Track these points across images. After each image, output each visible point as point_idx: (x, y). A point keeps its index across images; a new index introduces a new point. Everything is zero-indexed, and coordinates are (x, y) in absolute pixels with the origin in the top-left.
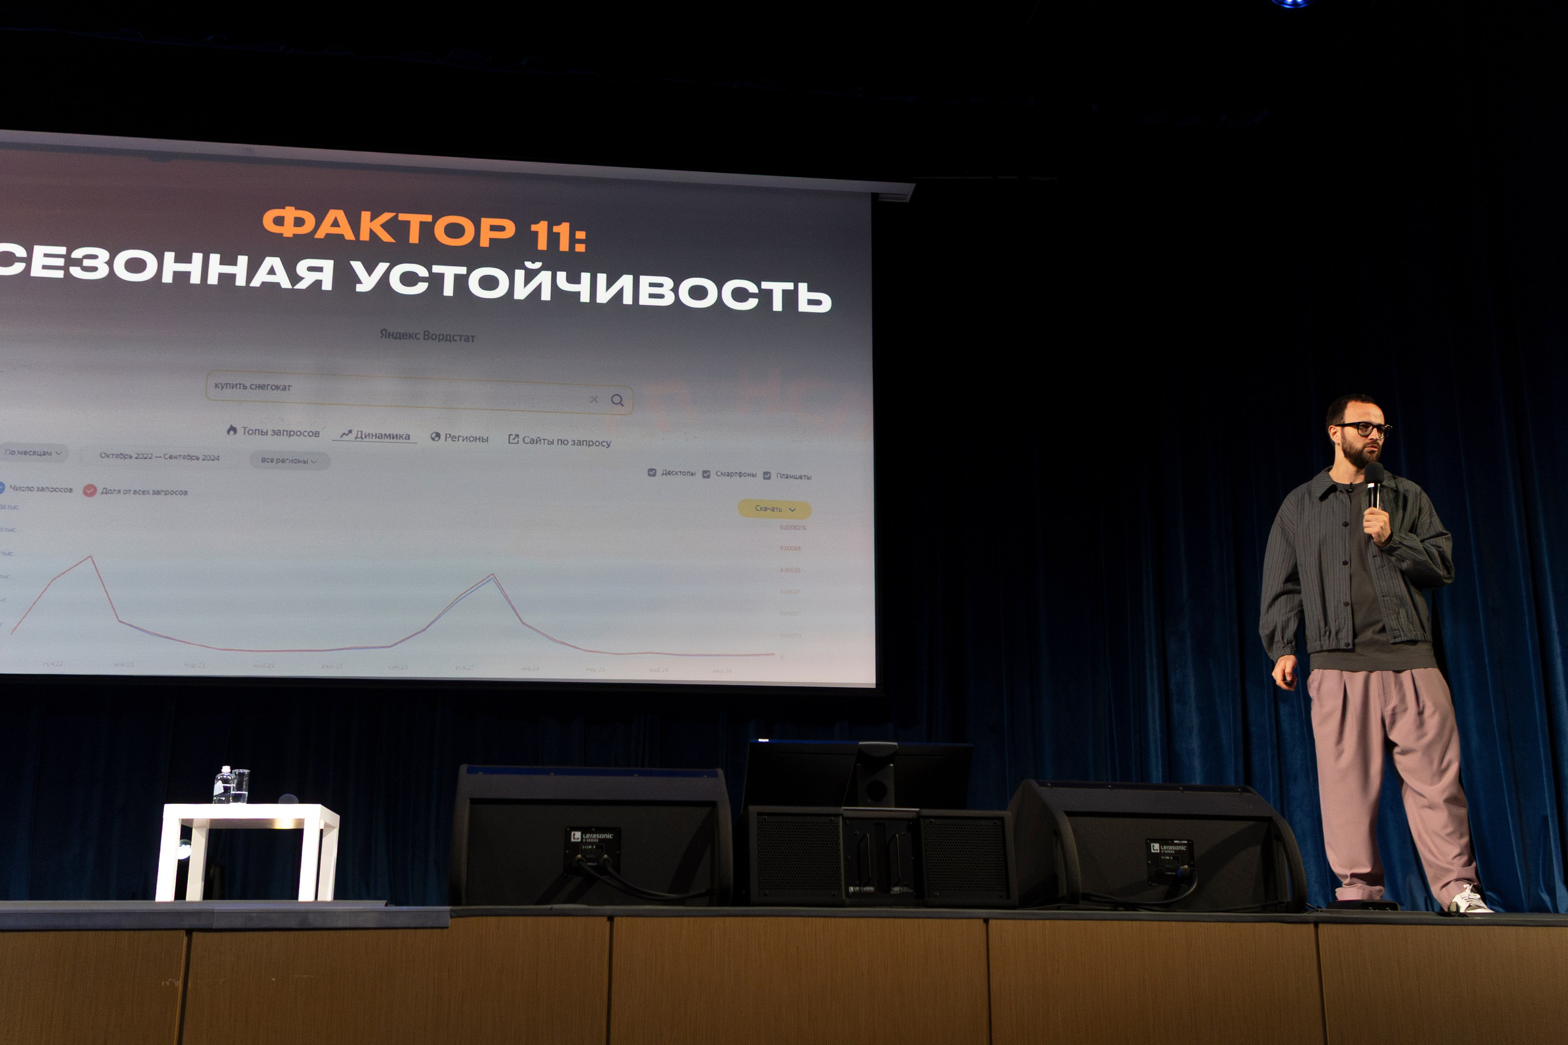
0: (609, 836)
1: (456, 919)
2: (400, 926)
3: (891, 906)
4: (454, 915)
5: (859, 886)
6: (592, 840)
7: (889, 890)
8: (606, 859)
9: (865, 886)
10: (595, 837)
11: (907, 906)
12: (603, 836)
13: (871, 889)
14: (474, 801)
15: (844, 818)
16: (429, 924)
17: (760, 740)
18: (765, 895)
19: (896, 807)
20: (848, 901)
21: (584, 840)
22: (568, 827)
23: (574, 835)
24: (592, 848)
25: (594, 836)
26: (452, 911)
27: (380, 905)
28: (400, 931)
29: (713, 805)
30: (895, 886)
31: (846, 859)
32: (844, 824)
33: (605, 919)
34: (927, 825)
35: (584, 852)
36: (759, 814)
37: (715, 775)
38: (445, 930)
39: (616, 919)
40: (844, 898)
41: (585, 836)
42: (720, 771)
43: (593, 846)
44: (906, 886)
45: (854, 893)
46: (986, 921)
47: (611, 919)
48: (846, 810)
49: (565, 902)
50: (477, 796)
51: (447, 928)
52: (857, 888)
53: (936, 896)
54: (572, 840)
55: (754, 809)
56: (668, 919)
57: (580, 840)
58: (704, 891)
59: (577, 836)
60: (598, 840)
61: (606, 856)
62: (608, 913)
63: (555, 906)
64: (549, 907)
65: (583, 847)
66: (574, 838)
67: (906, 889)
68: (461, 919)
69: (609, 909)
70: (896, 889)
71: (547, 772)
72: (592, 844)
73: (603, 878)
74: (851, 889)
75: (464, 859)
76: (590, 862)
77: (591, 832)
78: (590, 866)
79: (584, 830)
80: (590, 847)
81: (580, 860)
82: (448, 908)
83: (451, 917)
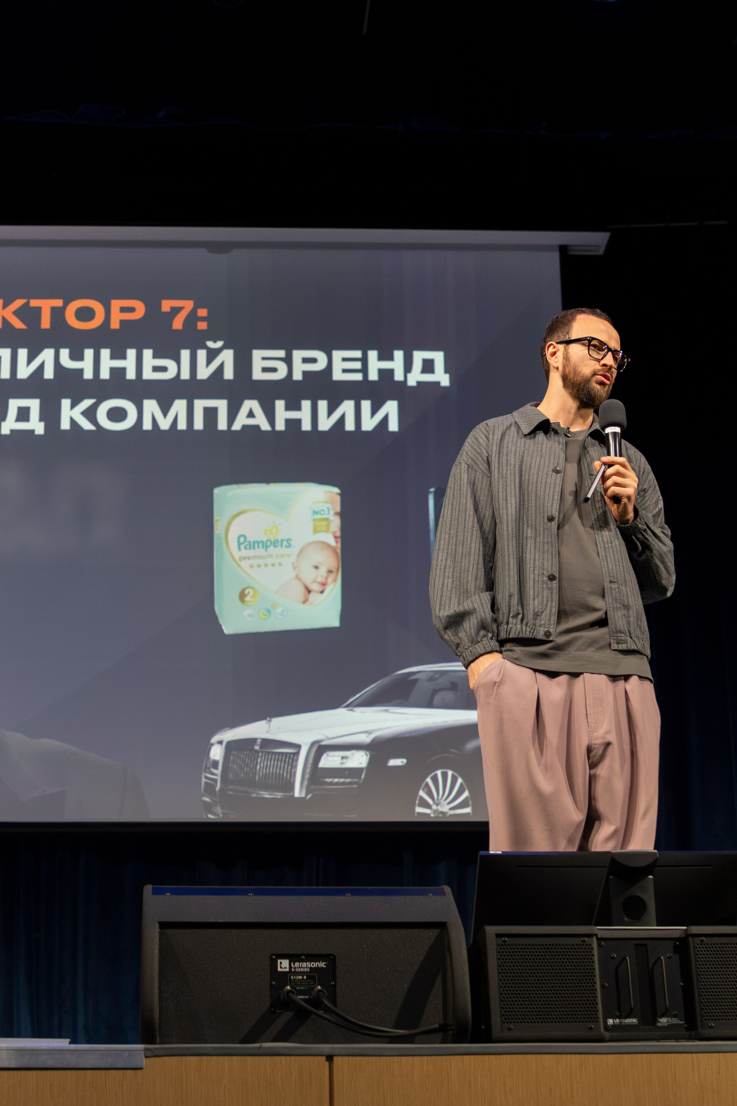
0: (322, 965)
1: (151, 1060)
2: (89, 1067)
3: (658, 1039)
4: (149, 1055)
5: (620, 1017)
6: (302, 970)
7: (654, 1022)
8: (319, 991)
9: (627, 1017)
10: (305, 966)
11: (677, 1039)
12: (315, 965)
13: (634, 1021)
14: (164, 925)
15: (598, 939)
16: (121, 1065)
18: (510, 1029)
19: (658, 926)
20: (607, 1035)
21: (293, 970)
22: (273, 955)
23: (281, 963)
24: (303, 979)
25: (304, 964)
26: (146, 1049)
27: (63, 1043)
28: (89, 1072)
29: (442, 926)
30: (662, 1016)
31: (603, 986)
32: (599, 946)
33: (324, 1058)
34: (698, 944)
35: (291, 983)
36: (498, 936)
37: (443, 893)
38: (139, 1071)
39: (335, 1059)
40: (602, 1030)
41: (294, 965)
42: (447, 889)
43: (303, 976)
44: (675, 1016)
45: (614, 1026)
47: (330, 1058)
48: (601, 930)
49: (274, 1040)
50: (166, 920)
51: (141, 1069)
52: (618, 1020)
53: (711, 1027)
54: (279, 969)
55: (491, 930)
56: (396, 1059)
57: (288, 970)
58: (437, 1026)
59: (284, 965)
60: (309, 970)
61: (319, 987)
62: (327, 1052)
63: (265, 1045)
64: (257, 1045)
65: (292, 978)
66: (281, 968)
67: (675, 1021)
68: (157, 1059)
69: (326, 1048)
70: (664, 1021)
71: (245, 893)
72: (302, 973)
73: (321, 1012)
74: (610, 1021)
75: (156, 991)
76: (300, 995)
77: (301, 961)
78: (301, 999)
79: (293, 958)
80: (300, 977)
81: (289, 992)
82: (142, 1046)
83: (146, 1057)
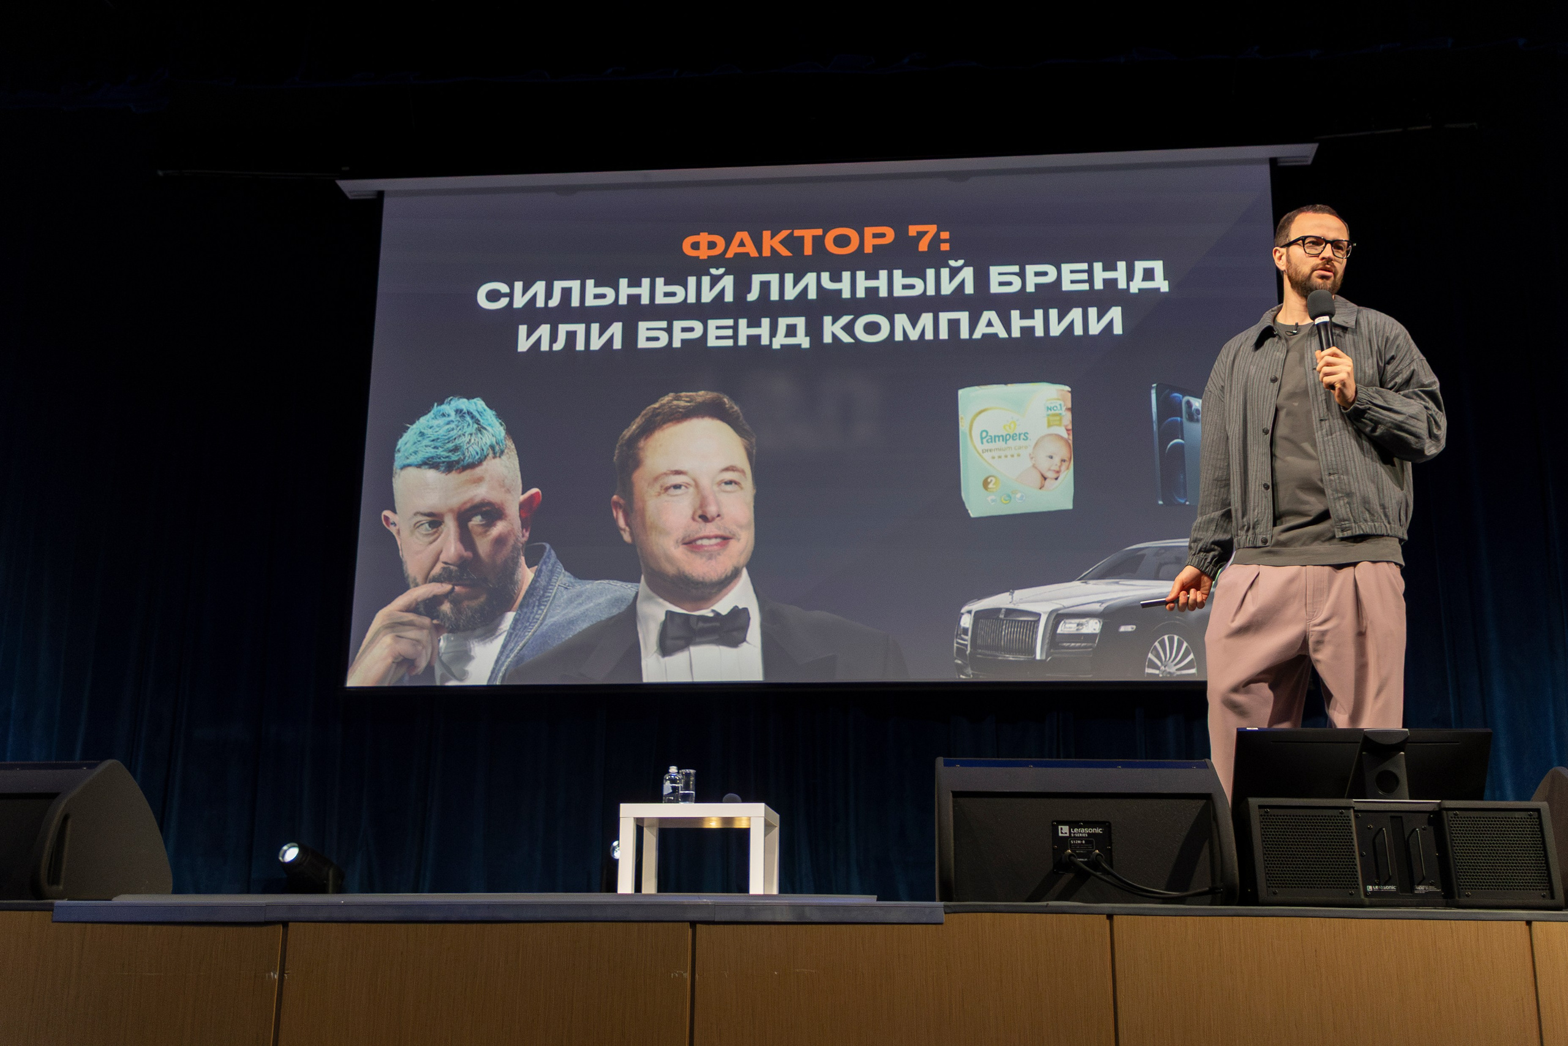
0: (1099, 831)
1: (951, 916)
2: (895, 922)
3: (1418, 906)
4: (948, 911)
5: (1379, 885)
6: (1081, 835)
7: (1412, 889)
8: (1098, 855)
9: (1385, 884)
10: (1084, 832)
11: (1435, 906)
12: (1092, 831)
13: (1393, 888)
14: (956, 795)
15: (1355, 811)
16: (924, 920)
18: (1275, 893)
19: (1410, 799)
20: (1367, 900)
21: (1072, 835)
22: (1054, 821)
23: (1062, 829)
24: (1082, 843)
25: (1083, 830)
26: (945, 906)
27: (871, 900)
28: (896, 926)
29: (1207, 797)
30: (1419, 884)
31: (1361, 855)
32: (1356, 817)
33: (1105, 916)
34: (1452, 817)
35: (1072, 847)
36: (1260, 807)
37: (1205, 766)
38: (940, 926)
39: (1115, 917)
40: (1363, 897)
41: (1073, 830)
43: (1082, 840)
44: (1431, 884)
45: (1373, 892)
46: (1529, 923)
47: (1110, 917)
48: (1357, 803)
49: (1059, 899)
50: (958, 790)
51: (941, 924)
52: (1377, 887)
53: (1468, 896)
54: (1060, 835)
55: (1254, 802)
56: (1171, 918)
57: (1068, 835)
58: (1207, 889)
59: (1064, 830)
60: (1086, 835)
61: (1097, 851)
62: (1107, 911)
63: (1051, 903)
64: (1045, 903)
65: (1072, 841)
66: (1062, 833)
67: (1432, 889)
68: (956, 915)
69: (1106, 906)
70: (1421, 889)
71: (1026, 765)
72: (1081, 838)
73: (1098, 874)
74: (1370, 888)
75: (952, 853)
76: (1081, 858)
77: (1081, 827)
78: (1081, 861)
79: (1073, 824)
80: (1079, 842)
81: (1070, 855)
82: (943, 903)
83: (946, 913)
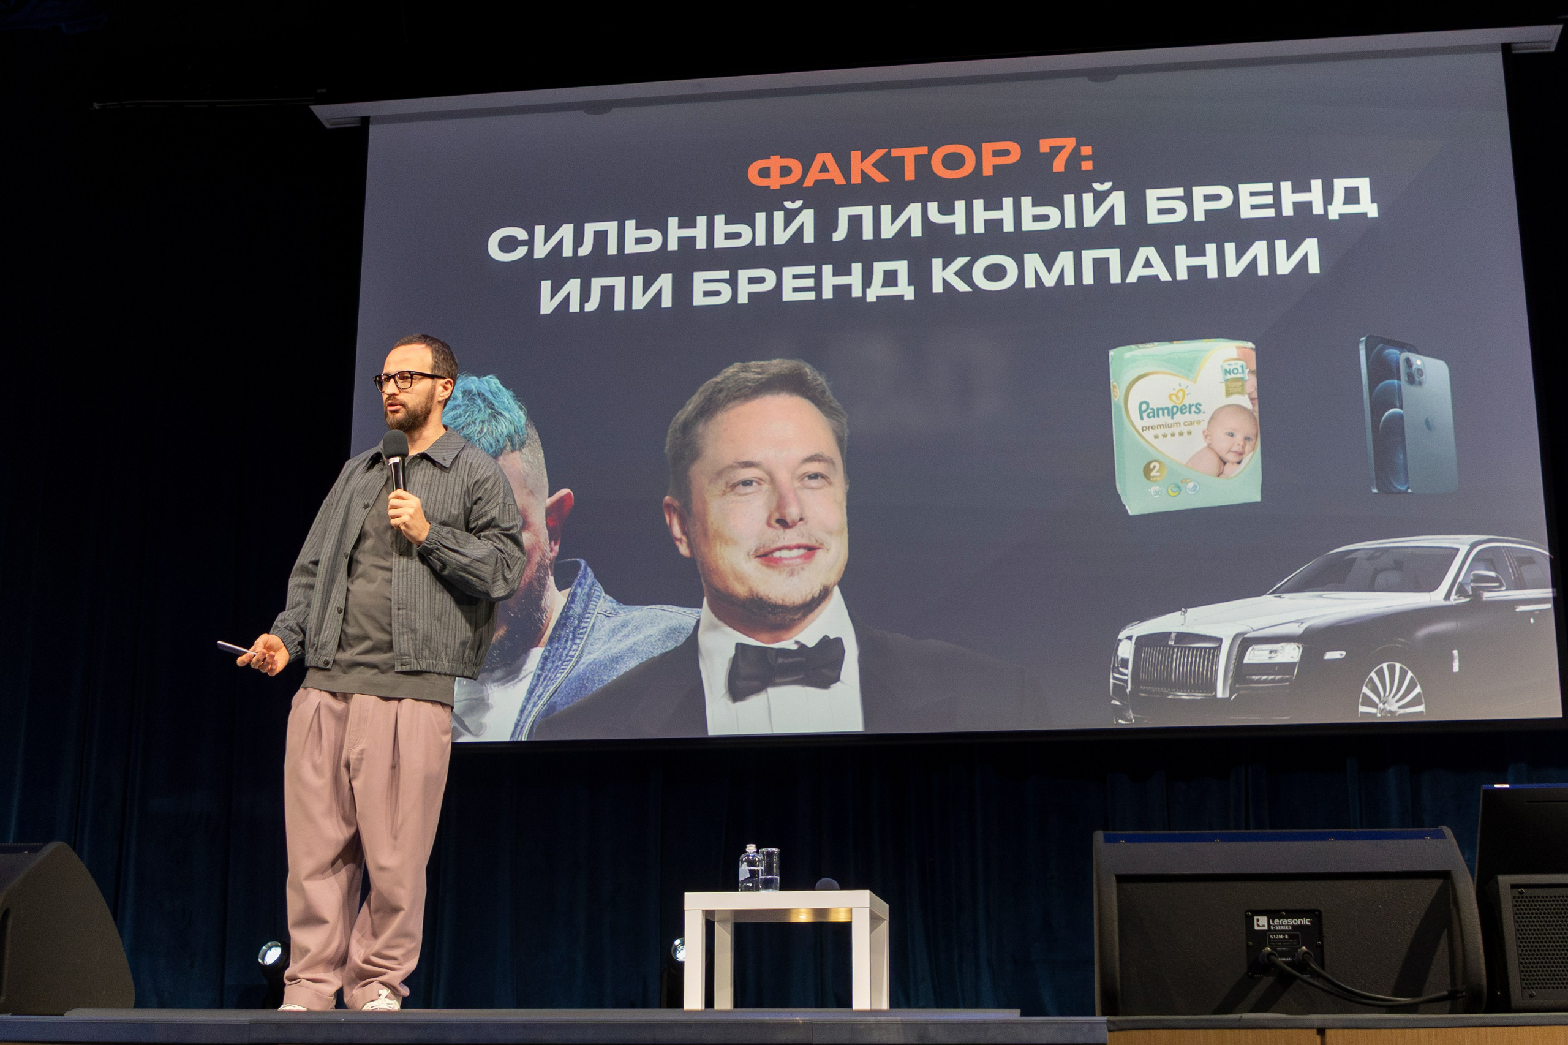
0: (1306, 922)
1: (1116, 1033)
4: (1113, 1028)
6: (1283, 928)
8: (1305, 953)
10: (1287, 923)
12: (1298, 922)
14: (1121, 879)
16: (1082, 1039)
17: (1496, 786)
18: (1531, 996)
21: (1272, 928)
22: (1248, 910)
23: (1258, 920)
24: (1284, 938)
25: (1285, 922)
26: (1109, 1021)
27: (1012, 1015)
29: (1446, 875)
33: (1315, 1031)
35: (1274, 944)
36: (1513, 886)
37: (1442, 836)
39: (1328, 1032)
41: (1273, 922)
42: (1447, 830)
43: (1284, 935)
47: (1321, 1032)
49: (1254, 1010)
50: (1123, 872)
54: (1256, 928)
55: (1505, 880)
56: (1399, 1031)
57: (1266, 928)
58: (1446, 993)
59: (1261, 922)
60: (1290, 927)
61: (1304, 948)
62: (1318, 1024)
63: (1245, 1016)
64: (1235, 1015)
65: (1272, 935)
66: (1258, 926)
68: (1123, 1033)
69: (1317, 1018)
71: (1211, 839)
72: (1283, 932)
73: (1305, 977)
75: (1117, 954)
76: (1282, 957)
77: (1282, 916)
78: (1284, 962)
79: (1272, 914)
80: (1281, 937)
81: (1270, 954)
82: (1105, 1018)
83: (1110, 1031)
